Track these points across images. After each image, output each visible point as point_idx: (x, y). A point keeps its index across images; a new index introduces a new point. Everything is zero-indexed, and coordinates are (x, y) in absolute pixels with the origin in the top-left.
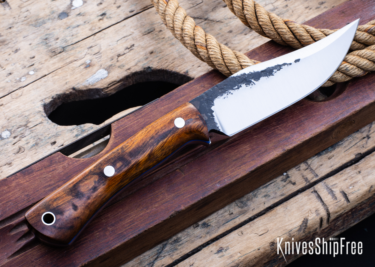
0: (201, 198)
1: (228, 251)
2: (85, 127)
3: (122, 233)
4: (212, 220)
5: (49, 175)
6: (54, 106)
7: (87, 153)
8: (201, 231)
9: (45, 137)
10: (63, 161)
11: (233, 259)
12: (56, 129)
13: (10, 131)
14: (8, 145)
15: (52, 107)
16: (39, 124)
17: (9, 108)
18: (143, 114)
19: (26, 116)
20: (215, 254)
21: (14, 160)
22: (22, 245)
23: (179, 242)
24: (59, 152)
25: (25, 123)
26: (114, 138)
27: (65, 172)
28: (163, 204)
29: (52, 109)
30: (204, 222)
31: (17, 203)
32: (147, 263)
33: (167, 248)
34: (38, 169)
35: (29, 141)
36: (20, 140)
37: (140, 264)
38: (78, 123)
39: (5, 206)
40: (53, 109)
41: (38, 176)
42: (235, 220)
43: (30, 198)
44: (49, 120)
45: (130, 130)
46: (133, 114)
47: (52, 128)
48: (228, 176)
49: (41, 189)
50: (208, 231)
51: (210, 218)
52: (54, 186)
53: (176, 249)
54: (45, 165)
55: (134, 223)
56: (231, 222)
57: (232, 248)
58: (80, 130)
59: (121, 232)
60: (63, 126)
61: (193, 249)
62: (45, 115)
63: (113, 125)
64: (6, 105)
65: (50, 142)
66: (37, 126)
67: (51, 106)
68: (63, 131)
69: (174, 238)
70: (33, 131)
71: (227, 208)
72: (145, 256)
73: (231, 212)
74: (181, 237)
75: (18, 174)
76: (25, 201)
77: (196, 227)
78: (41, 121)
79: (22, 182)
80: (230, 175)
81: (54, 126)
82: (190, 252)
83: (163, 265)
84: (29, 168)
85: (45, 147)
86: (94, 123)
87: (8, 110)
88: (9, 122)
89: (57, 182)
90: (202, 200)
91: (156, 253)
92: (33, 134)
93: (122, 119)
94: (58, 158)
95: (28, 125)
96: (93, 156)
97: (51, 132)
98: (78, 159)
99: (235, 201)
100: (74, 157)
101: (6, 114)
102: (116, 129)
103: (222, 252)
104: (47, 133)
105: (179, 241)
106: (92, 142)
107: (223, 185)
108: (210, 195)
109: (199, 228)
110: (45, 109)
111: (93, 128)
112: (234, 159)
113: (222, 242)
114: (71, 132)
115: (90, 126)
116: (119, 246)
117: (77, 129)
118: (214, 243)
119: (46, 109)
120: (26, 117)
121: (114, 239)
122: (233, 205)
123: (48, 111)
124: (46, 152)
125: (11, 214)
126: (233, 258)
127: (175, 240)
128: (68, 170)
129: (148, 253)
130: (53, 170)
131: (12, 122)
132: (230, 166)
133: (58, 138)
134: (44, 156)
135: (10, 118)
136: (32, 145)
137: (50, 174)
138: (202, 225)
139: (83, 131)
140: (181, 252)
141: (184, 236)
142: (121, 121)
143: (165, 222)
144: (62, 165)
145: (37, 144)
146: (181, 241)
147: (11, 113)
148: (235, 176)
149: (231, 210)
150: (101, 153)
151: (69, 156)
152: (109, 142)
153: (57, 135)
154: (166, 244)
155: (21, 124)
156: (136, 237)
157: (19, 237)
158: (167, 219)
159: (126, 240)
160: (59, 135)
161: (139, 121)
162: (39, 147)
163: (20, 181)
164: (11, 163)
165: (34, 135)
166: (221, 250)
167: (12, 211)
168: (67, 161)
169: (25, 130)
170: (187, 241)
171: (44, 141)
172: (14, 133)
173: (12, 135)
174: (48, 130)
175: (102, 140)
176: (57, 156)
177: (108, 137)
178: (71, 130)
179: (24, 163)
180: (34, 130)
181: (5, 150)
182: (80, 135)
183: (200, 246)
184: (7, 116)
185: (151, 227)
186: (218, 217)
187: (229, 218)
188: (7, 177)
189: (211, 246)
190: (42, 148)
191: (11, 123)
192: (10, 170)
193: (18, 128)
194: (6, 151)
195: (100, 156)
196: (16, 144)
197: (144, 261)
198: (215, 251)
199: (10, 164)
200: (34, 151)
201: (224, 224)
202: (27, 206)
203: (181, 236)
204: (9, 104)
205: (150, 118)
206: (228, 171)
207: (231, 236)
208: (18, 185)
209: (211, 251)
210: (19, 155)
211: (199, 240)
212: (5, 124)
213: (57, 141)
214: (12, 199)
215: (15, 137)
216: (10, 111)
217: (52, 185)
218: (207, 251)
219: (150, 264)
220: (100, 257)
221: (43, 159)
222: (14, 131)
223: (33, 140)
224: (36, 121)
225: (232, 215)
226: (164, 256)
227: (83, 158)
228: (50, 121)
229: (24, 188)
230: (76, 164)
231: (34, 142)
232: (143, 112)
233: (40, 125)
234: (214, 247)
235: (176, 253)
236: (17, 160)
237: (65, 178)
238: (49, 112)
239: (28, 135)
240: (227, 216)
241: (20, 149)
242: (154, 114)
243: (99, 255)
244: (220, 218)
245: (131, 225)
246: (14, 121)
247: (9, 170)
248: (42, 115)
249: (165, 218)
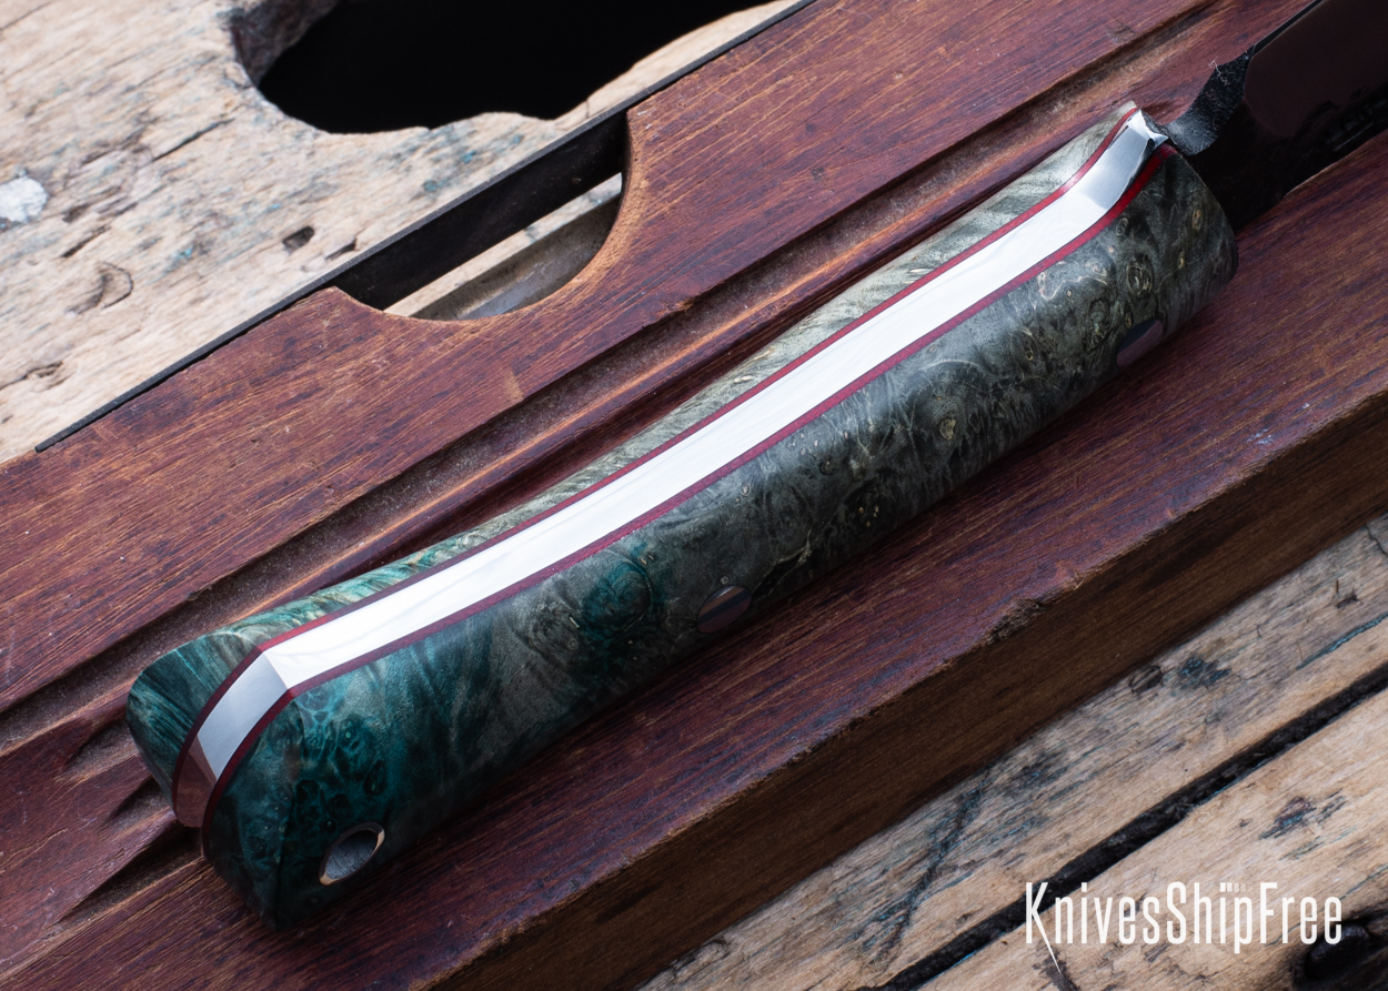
0: (1170, 516)
1: (1338, 820)
2: (477, 138)
3: (720, 740)
4: (1239, 642)
5: (282, 424)
6: (291, 20)
7: (493, 289)
8: (1178, 710)
9: (247, 205)
10: (360, 339)
11: (1369, 862)
12: (312, 154)
13: (42, 177)
14: (33, 263)
15: (282, 29)
16: (210, 129)
17: (29, 45)
18: (809, 46)
19: (130, 89)
20: (1266, 836)
21: (71, 346)
22: (145, 840)
23: (1054, 777)
24: (330, 290)
25: (127, 129)
26: (649, 189)
27: (375, 401)
28: (950, 561)
29: (279, 37)
30: (1193, 655)
31: (100, 594)
32: (870, 907)
33: (986, 817)
34: (218, 394)
35: (154, 233)
36: (102, 230)
37: (832, 918)
38: (435, 115)
39: (32, 615)
40: (288, 39)
41: (215, 433)
42: (1371, 636)
43: (180, 560)
44: (265, 104)
45: (737, 142)
46: (750, 44)
47: (283, 148)
48: (1321, 380)
49: (237, 509)
50: (1218, 705)
51: (1227, 628)
52: (315, 485)
53: (1039, 822)
54: (256, 365)
55: (788, 679)
56: (1346, 646)
57: (1362, 801)
58: (447, 156)
59: (711, 736)
60: (350, 138)
61: (1135, 815)
62: (242, 76)
63: (636, 114)
64: (13, 29)
65: (276, 232)
66: (201, 139)
67: (275, 23)
68: (349, 164)
69: (1025, 755)
70: (176, 174)
71: (1318, 567)
72: (857, 869)
73: (1344, 592)
74: (1064, 751)
75: (99, 427)
76: (147, 579)
77: (1149, 685)
78: (221, 111)
79: (126, 474)
80: (1328, 376)
81: (299, 137)
82: (1116, 834)
83: (966, 917)
84: (165, 388)
85: (251, 260)
86: (527, 111)
87: (24, 58)
88: (35, 129)
89: (328, 466)
90: (1173, 527)
91: (920, 846)
92: (179, 193)
93: (686, 81)
94: (326, 323)
95: (145, 140)
96: (528, 302)
97: (282, 175)
98: (444, 324)
99: (1365, 526)
100: (419, 315)
101: (15, 82)
102: (656, 140)
103: (1304, 823)
104: (260, 183)
105: (1052, 770)
106: (523, 222)
107: (1291, 438)
108: (1221, 498)
109: (1163, 691)
110: (237, 41)
111: (521, 138)
112: (1348, 281)
113: (1303, 769)
114: (394, 170)
115: (504, 129)
116: (704, 821)
117: (433, 150)
118: (1257, 775)
119: (247, 43)
120: (132, 95)
121: (674, 780)
122: (1356, 550)
123: (255, 51)
124: (258, 292)
125: (71, 661)
126: (1371, 855)
127: (1027, 771)
128: (389, 392)
129: (875, 852)
130: (305, 396)
131: (53, 124)
132: (1327, 324)
133: (322, 204)
134: (246, 318)
135: (42, 101)
136: (173, 252)
137: (289, 421)
138: (1181, 675)
139: (466, 160)
140: (1067, 836)
141: (1082, 744)
142: (685, 91)
143: (970, 666)
144: (352, 364)
145: (201, 247)
146: (1065, 770)
147: (46, 72)
148: (1359, 382)
149: (1346, 576)
150: (576, 281)
151: (393, 311)
152: (620, 219)
153: (315, 192)
154: (977, 794)
155: (102, 135)
156: (801, 762)
157: (122, 792)
158: (977, 650)
159: (744, 782)
160: (326, 186)
161: (785, 86)
162: (218, 264)
163: (114, 466)
164: (58, 365)
165: (184, 197)
166: (1300, 813)
167: (76, 642)
168: (381, 337)
169: (127, 169)
170: (1096, 773)
171: (240, 227)
172: (65, 188)
173: (55, 202)
174: (263, 161)
175: (577, 207)
176: (324, 315)
177: (613, 185)
178: (398, 156)
179: (131, 361)
180: (185, 165)
181: (21, 293)
182: (447, 183)
183: (1176, 798)
184: (20, 92)
185: (887, 697)
186: (1273, 622)
187: (1334, 626)
188: (40, 449)
189: (1236, 791)
190: (233, 269)
191: (47, 129)
192: (55, 405)
193: (90, 159)
194: (27, 299)
195: (570, 298)
196: (79, 254)
197: (854, 898)
198: (1265, 822)
199: (50, 370)
200: (186, 290)
201: (1306, 663)
202: (165, 609)
203: (1063, 742)
204: (28, 25)
205: (850, 66)
206: (1319, 357)
207: (1353, 728)
208: (106, 489)
209: (1243, 824)
210: (100, 315)
211: (1165, 761)
212: (14, 137)
213: (316, 223)
214: (71, 572)
215: (72, 215)
216: (35, 62)
217: (298, 484)
218: (1215, 825)
219: (891, 912)
220: (598, 885)
221: (244, 332)
222: (68, 177)
223: (179, 227)
224: (194, 112)
225: (1353, 609)
226: (972, 865)
227: (473, 316)
228: (271, 110)
229: (140, 508)
230: (433, 355)
231: (184, 234)
232: (809, 34)
233: (216, 133)
234: (1259, 798)
235: (1037, 843)
236: (90, 344)
237: (373, 439)
238: (265, 59)
239: (146, 198)
240: (1325, 616)
241: (105, 280)
242: (874, 41)
243: (595, 878)
244: (1284, 630)
245: (767, 691)
246: (64, 120)
247: (47, 405)
248: (225, 76)
249: (966, 644)
